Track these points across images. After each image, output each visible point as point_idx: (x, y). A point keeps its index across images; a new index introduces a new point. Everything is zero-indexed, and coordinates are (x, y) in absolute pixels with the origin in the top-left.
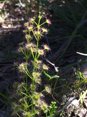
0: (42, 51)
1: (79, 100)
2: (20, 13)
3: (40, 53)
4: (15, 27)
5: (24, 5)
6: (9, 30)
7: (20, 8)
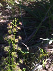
0: (17, 40)
1: (42, 65)
2: (9, 12)
3: (16, 41)
4: (5, 21)
5: (11, 8)
6: (1, 23)
7: (9, 9)
